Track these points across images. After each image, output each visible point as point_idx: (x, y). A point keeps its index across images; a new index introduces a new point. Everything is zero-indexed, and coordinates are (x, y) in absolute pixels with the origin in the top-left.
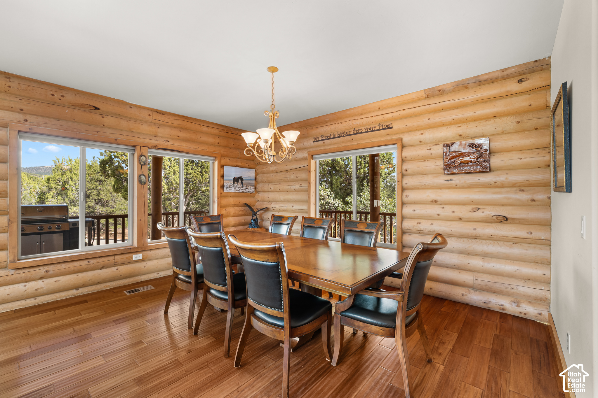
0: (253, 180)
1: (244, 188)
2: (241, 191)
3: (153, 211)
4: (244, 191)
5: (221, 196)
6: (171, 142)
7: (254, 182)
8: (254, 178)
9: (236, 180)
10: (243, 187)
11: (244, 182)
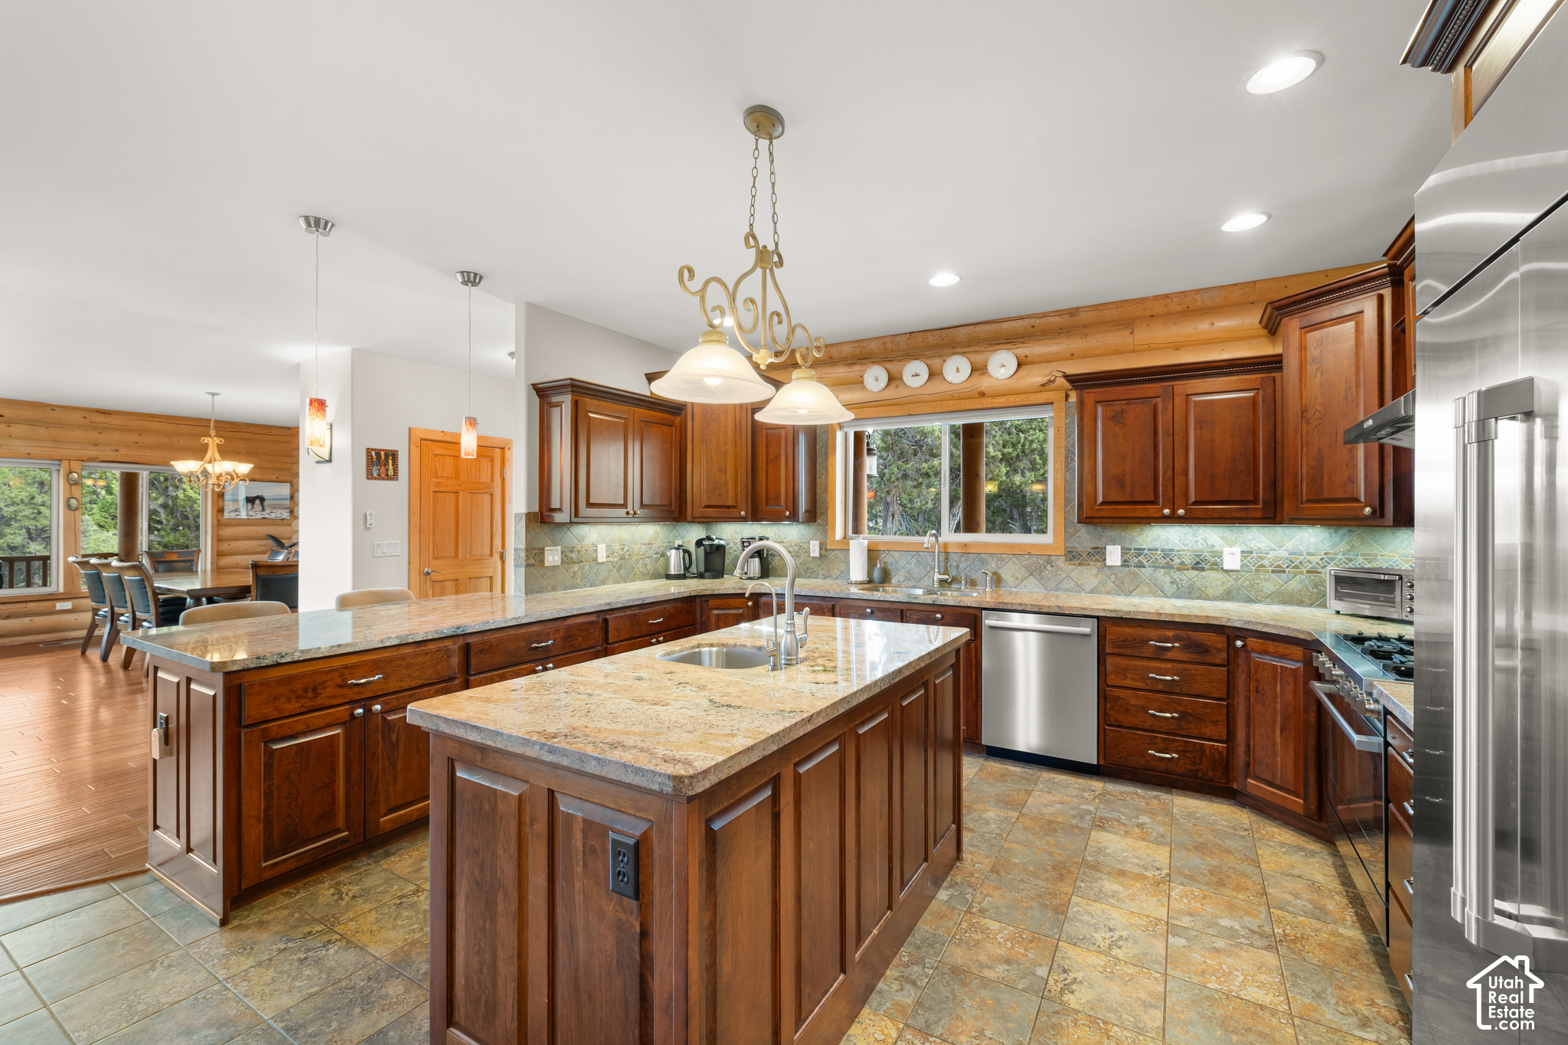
0: (286, 499)
1: (267, 512)
2: (259, 516)
3: (120, 549)
4: (267, 516)
5: (219, 524)
6: (122, 451)
7: (288, 502)
8: (289, 497)
9: (250, 500)
10: (263, 509)
11: (265, 503)
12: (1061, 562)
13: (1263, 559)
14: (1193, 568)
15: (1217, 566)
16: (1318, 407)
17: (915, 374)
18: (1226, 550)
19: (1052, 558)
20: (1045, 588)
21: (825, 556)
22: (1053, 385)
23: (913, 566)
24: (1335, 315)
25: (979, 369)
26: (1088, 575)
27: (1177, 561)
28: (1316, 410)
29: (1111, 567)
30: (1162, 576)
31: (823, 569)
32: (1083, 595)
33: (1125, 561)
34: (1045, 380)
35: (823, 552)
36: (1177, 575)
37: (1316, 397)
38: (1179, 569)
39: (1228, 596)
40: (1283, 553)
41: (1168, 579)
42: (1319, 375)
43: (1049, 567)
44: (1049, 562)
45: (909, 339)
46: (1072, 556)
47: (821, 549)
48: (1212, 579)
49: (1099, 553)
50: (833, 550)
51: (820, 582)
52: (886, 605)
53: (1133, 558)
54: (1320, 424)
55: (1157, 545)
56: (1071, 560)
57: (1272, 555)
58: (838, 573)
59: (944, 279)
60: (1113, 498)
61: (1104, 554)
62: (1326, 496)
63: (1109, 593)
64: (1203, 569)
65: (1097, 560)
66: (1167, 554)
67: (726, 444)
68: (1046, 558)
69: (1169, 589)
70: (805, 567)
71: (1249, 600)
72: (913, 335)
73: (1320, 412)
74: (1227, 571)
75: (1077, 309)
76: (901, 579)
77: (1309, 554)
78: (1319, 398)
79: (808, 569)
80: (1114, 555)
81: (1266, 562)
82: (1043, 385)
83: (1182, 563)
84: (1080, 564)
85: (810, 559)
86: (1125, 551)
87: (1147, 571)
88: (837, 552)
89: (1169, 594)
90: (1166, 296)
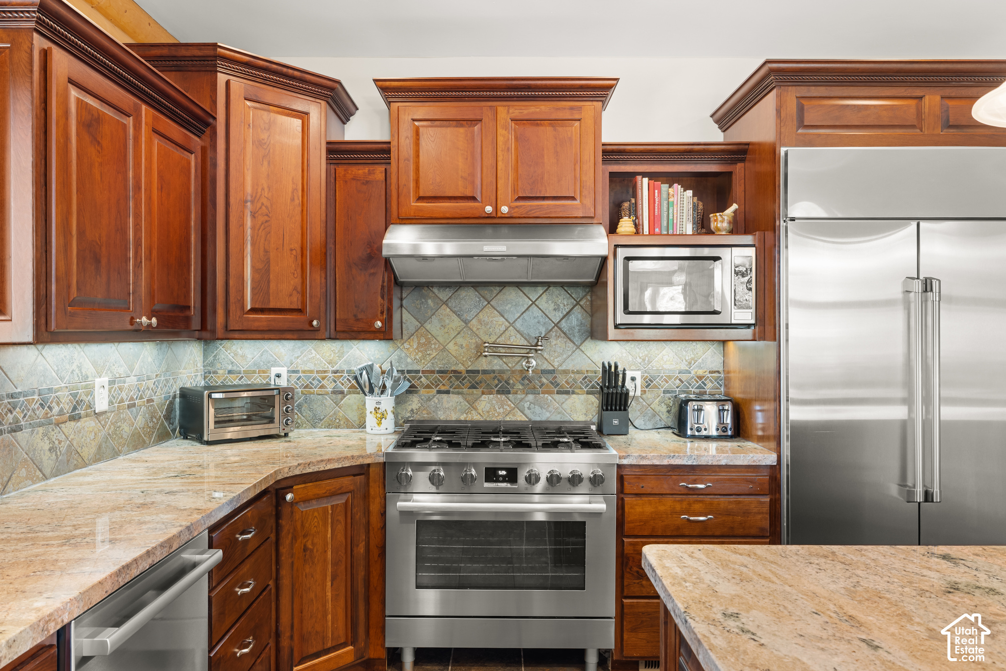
13: (122, 390)
14: (73, 418)
15: (92, 410)
16: (264, 201)
24: (284, 103)
28: (263, 204)
36: (57, 433)
37: (263, 189)
38: (59, 424)
42: (265, 163)
54: (267, 221)
57: (128, 383)
62: (272, 305)
64: (78, 418)
73: (266, 207)
74: (97, 416)
78: (266, 190)
83: (60, 413)
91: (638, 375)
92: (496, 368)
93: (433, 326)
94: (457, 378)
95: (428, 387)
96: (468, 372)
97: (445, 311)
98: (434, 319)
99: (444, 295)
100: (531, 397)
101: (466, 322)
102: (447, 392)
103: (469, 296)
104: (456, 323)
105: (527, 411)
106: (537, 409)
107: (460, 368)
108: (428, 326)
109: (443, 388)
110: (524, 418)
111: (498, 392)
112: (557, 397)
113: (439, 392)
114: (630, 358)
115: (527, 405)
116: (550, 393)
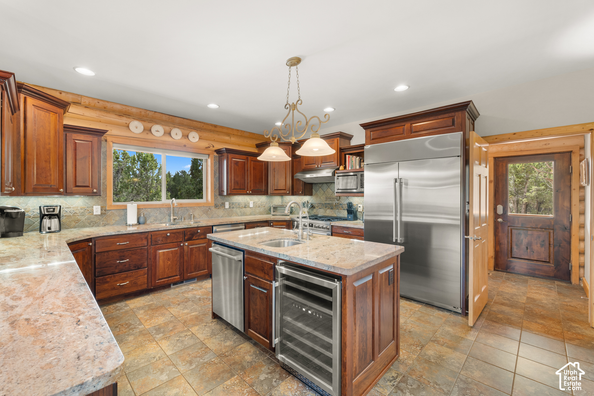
12: (213, 208)
13: (256, 204)
14: (244, 208)
15: (249, 207)
17: (158, 130)
18: (250, 202)
19: (211, 207)
20: (209, 217)
21: (105, 214)
22: (209, 149)
23: (158, 214)
25: (186, 136)
26: (220, 212)
27: (241, 206)
28: (277, 169)
29: (226, 209)
30: (238, 211)
31: (103, 221)
32: (219, 218)
33: (230, 207)
34: (207, 146)
35: (104, 212)
36: (241, 210)
38: (241, 208)
39: (251, 214)
40: (260, 202)
41: (239, 211)
43: (210, 210)
44: (210, 209)
45: (154, 114)
46: (216, 206)
47: (101, 210)
48: (248, 210)
49: (223, 204)
50: (110, 210)
51: (101, 228)
52: (175, 231)
53: (232, 205)
54: (278, 173)
55: (237, 201)
56: (216, 207)
57: (258, 203)
58: (114, 222)
59: (213, 106)
60: (236, 188)
61: (225, 205)
62: (279, 189)
63: (226, 217)
64: (246, 208)
65: (223, 207)
66: (239, 204)
67: (49, 144)
68: (208, 207)
69: (239, 214)
70: (89, 221)
71: (255, 215)
72: (156, 113)
74: (251, 208)
75: (217, 125)
76: (152, 221)
77: (264, 202)
79: (92, 222)
80: (227, 205)
81: (257, 205)
82: (206, 148)
83: (242, 206)
84: (218, 209)
85: (93, 216)
86: (230, 204)
87: (235, 209)
88: (113, 211)
89: (239, 215)
90: (238, 130)
91: (361, 206)
92: (330, 203)
93: (318, 193)
94: (323, 205)
95: (317, 207)
96: (325, 204)
97: (320, 189)
98: (318, 191)
99: (320, 185)
100: (337, 210)
101: (324, 192)
102: (321, 208)
103: (325, 185)
104: (322, 192)
105: (336, 214)
106: (339, 213)
107: (323, 203)
108: (317, 193)
109: (320, 207)
110: (336, 216)
111: (331, 209)
112: (343, 210)
113: (319, 208)
114: (360, 201)
115: (336, 212)
116: (341, 209)
